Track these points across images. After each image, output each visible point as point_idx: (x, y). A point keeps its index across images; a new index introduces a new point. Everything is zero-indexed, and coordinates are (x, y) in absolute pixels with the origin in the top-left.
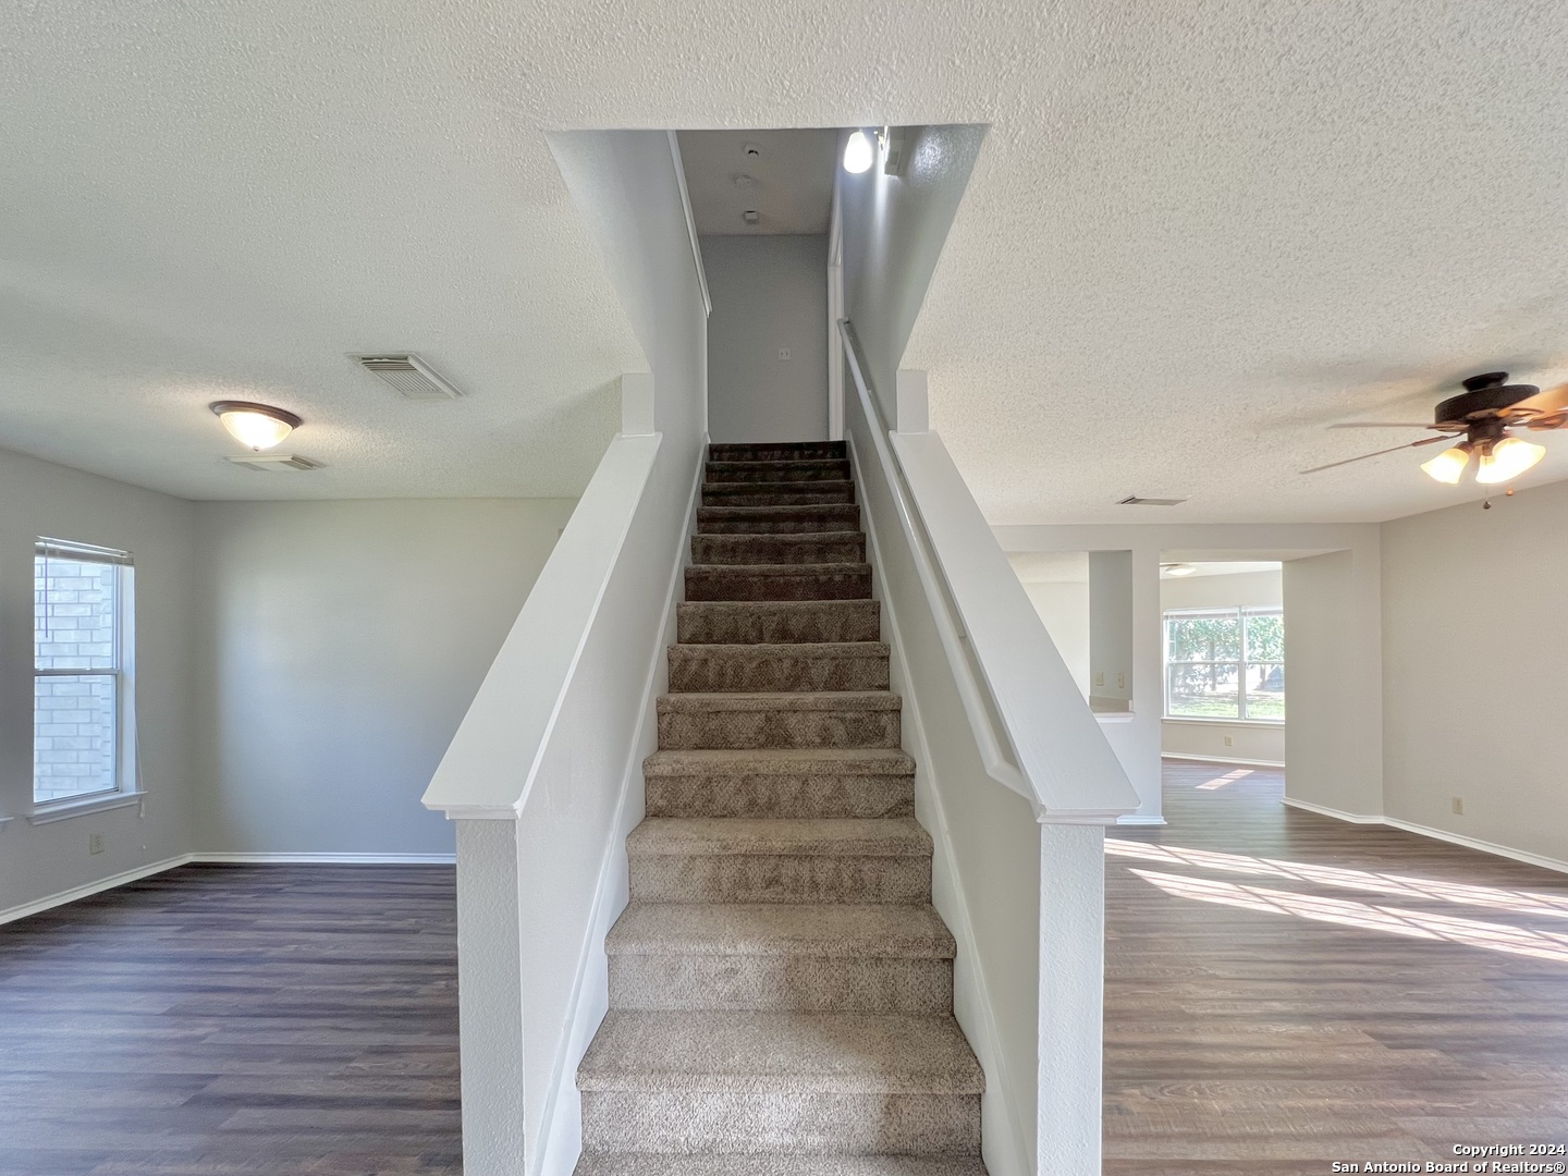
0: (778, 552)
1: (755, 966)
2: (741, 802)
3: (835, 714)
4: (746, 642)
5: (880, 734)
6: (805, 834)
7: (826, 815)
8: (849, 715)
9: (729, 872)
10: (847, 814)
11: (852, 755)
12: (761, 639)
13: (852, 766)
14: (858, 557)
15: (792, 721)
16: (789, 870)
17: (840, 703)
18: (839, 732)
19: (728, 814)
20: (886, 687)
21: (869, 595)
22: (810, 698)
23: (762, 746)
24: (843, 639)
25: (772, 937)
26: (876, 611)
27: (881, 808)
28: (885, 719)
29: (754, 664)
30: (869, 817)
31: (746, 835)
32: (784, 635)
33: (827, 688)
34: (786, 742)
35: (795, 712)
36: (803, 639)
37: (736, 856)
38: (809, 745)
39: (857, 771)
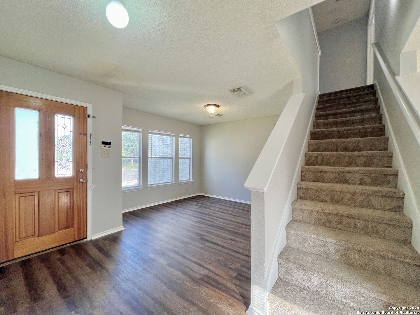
0: (344, 124)
1: (332, 246)
2: (328, 198)
3: (366, 175)
4: (331, 151)
5: (388, 183)
6: (353, 211)
7: (362, 206)
8: (373, 175)
9: (324, 217)
10: (371, 207)
11: (373, 188)
12: (337, 150)
13: (373, 192)
14: (378, 122)
15: (348, 176)
16: (345, 221)
17: (369, 171)
18: (368, 180)
19: (323, 201)
20: (391, 167)
21: (383, 135)
22: (356, 169)
23: (336, 183)
24: (370, 150)
25: (339, 239)
26: (387, 140)
27: (387, 207)
28: (389, 178)
29: (334, 158)
30: (380, 210)
31: (330, 208)
32: (346, 149)
33: (363, 165)
34: (347, 182)
35: (349, 173)
36: (353, 150)
37: (326, 213)
38: (355, 184)
39: (376, 194)
